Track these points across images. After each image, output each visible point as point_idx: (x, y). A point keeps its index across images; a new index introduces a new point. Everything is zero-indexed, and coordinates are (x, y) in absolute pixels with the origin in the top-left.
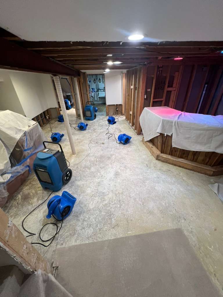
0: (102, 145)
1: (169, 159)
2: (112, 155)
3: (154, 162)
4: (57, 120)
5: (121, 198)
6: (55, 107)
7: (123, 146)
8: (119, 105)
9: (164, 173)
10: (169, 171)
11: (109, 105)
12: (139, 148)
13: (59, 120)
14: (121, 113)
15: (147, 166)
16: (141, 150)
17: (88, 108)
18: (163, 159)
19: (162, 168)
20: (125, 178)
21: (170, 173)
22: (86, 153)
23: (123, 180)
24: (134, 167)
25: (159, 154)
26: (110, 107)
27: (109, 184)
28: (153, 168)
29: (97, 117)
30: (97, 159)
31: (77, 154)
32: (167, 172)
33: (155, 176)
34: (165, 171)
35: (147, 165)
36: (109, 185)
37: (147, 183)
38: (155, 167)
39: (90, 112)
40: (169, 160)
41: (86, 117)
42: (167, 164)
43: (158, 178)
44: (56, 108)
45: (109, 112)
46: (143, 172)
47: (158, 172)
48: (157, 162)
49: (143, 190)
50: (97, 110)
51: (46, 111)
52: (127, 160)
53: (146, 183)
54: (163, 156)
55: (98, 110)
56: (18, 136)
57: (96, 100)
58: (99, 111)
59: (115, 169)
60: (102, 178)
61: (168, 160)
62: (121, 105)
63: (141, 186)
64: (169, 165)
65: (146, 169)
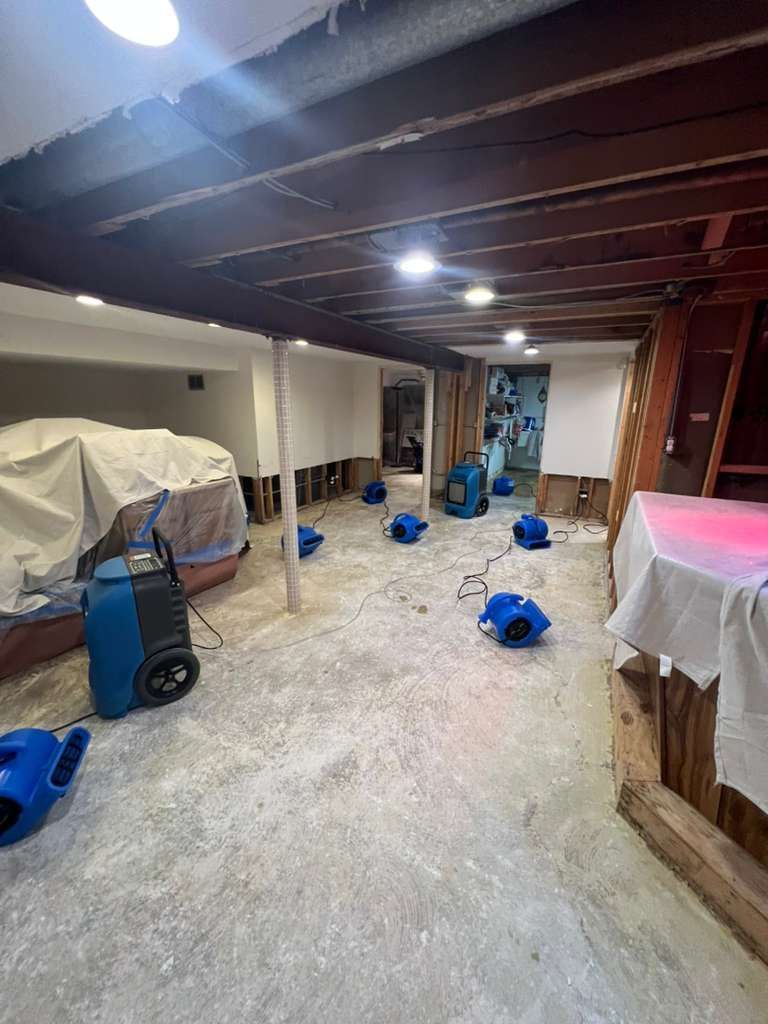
0: (414, 614)
1: (704, 862)
2: (406, 670)
3: (591, 815)
4: (361, 494)
5: (224, 924)
6: (370, 457)
7: (495, 649)
8: (596, 479)
9: (605, 945)
10: (668, 959)
11: (549, 475)
12: (564, 691)
13: (365, 494)
14: (601, 516)
15: (527, 824)
16: (565, 707)
17: (460, 472)
18: (659, 836)
19: (620, 899)
20: (353, 815)
21: (659, 977)
22: (327, 623)
23: (331, 824)
24: (451, 779)
25: (643, 784)
26: (553, 484)
27: (261, 805)
28: (556, 856)
29: (489, 510)
30: (338, 661)
31: (303, 615)
32: (639, 956)
33: (525, 927)
34: (623, 939)
35: (532, 810)
36: (256, 810)
37: (431, 934)
38: (571, 855)
39: (462, 487)
40: (699, 868)
41: (450, 504)
42: (683, 890)
43: (535, 957)
44: (372, 459)
45: (549, 504)
46: (471, 842)
47: (567, 910)
48: (618, 829)
49: (365, 972)
50: (513, 488)
51: (340, 464)
52: (449, 727)
53: (424, 935)
54: (661, 812)
55: (515, 491)
56: (126, 499)
57: (532, 457)
58: (517, 495)
59: (358, 739)
60: (271, 754)
61: (695, 861)
62: (605, 481)
63: (379, 931)
64: (694, 903)
65: (505, 830)
